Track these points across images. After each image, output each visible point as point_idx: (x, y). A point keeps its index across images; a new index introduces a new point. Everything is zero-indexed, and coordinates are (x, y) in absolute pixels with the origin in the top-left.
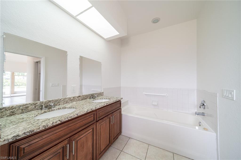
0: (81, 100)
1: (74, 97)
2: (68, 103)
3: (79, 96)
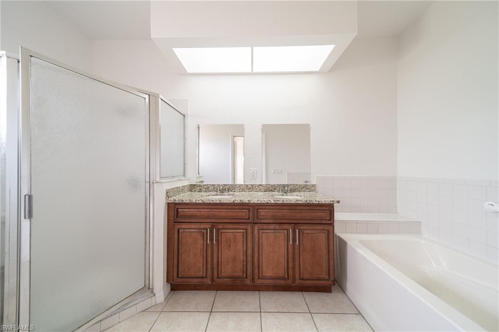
0: (263, 190)
1: (252, 185)
2: (245, 191)
3: (261, 185)
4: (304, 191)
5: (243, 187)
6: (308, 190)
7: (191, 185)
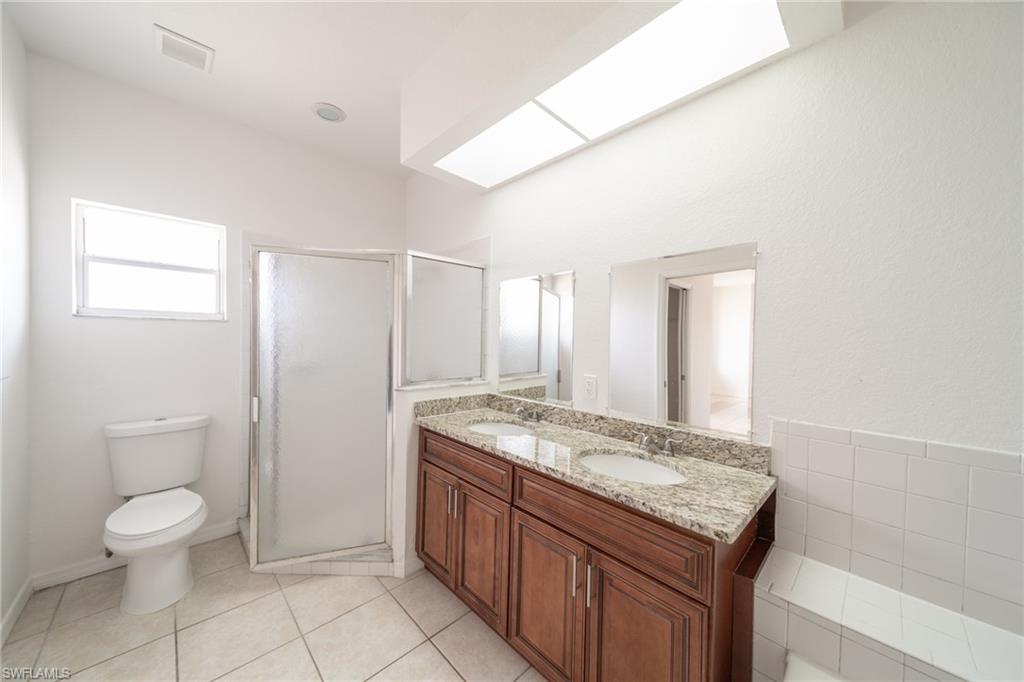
0: (607, 433)
4: (723, 462)
5: (567, 415)
6: (736, 462)
7: (489, 395)
